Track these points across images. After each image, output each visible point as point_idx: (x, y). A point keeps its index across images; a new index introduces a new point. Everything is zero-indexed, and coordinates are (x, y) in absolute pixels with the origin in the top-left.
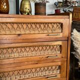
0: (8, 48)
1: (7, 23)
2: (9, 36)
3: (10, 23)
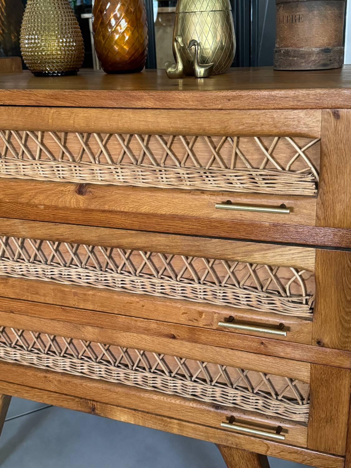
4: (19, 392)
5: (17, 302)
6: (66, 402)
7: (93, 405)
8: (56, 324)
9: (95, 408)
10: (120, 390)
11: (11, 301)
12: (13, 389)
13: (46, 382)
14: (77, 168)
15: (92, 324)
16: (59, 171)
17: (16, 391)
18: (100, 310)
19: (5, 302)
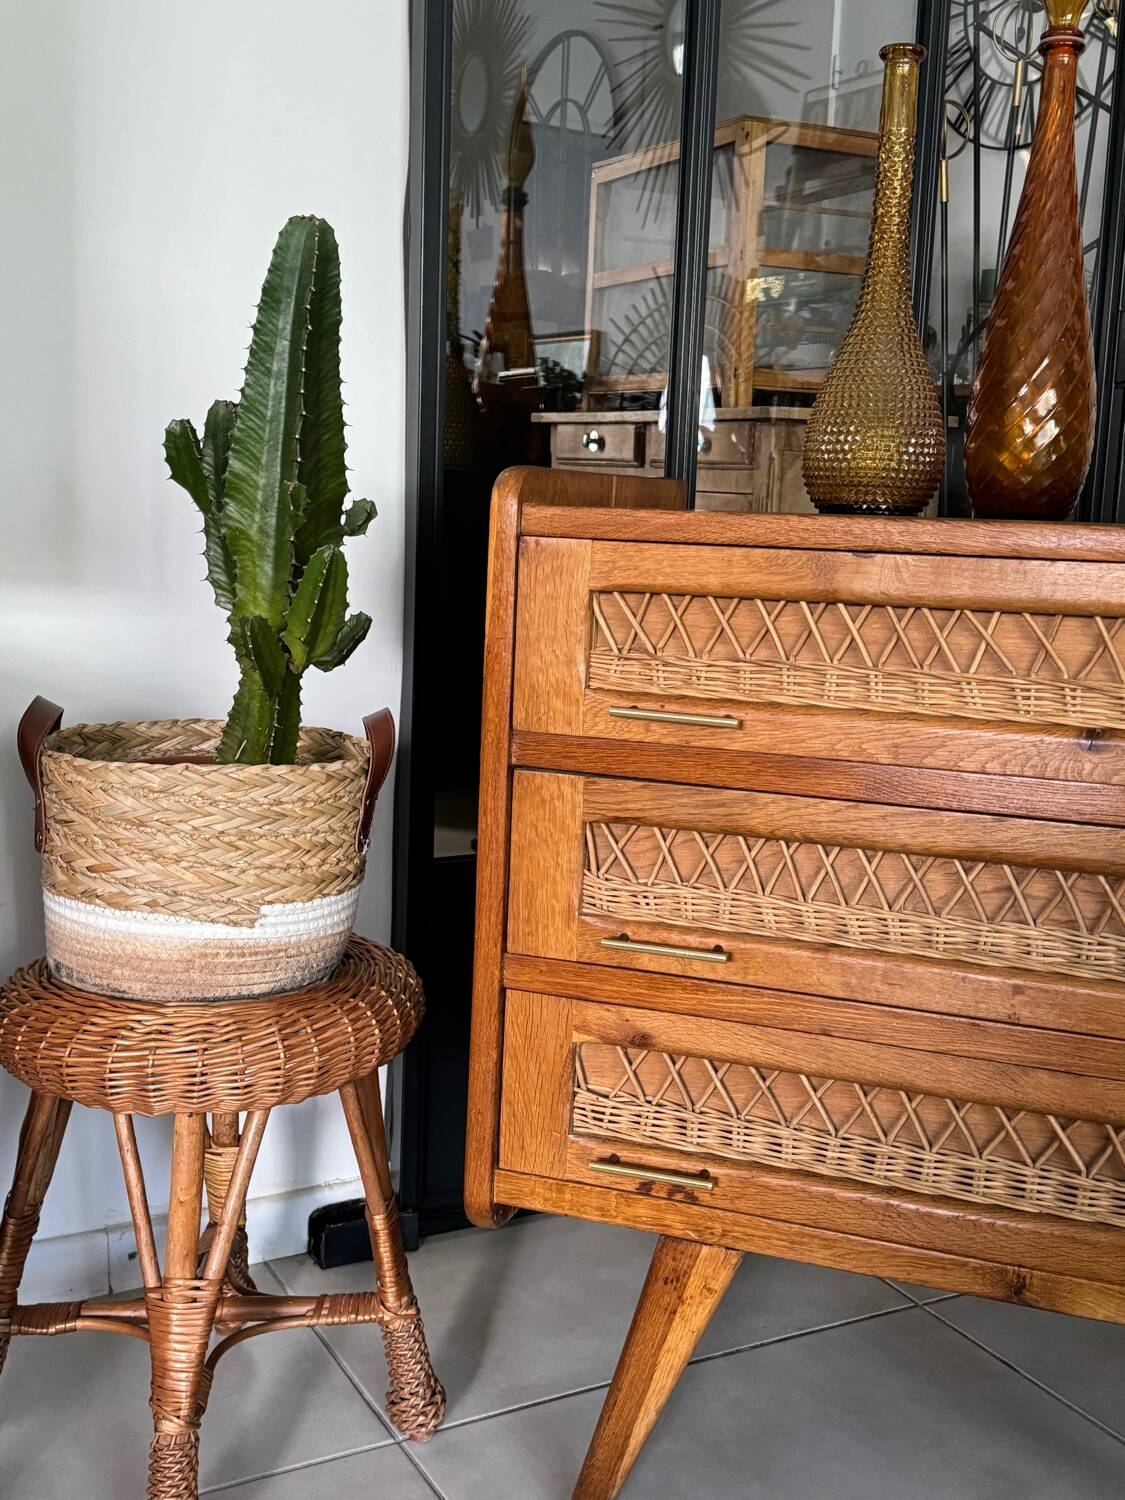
0: (969, 858)
1: (985, 609)
2: (988, 735)
3: (1012, 610)
4: (802, 1244)
5: (848, 1007)
6: (940, 1271)
7: (1019, 1276)
8: (949, 1064)
9: (1024, 1286)
10: (1102, 1237)
11: (832, 1005)
12: (784, 1237)
13: (887, 1218)
14: (1078, 693)
15: (1053, 1065)
16: (1029, 698)
17: (793, 1243)
18: (1084, 1031)
19: (813, 1008)
